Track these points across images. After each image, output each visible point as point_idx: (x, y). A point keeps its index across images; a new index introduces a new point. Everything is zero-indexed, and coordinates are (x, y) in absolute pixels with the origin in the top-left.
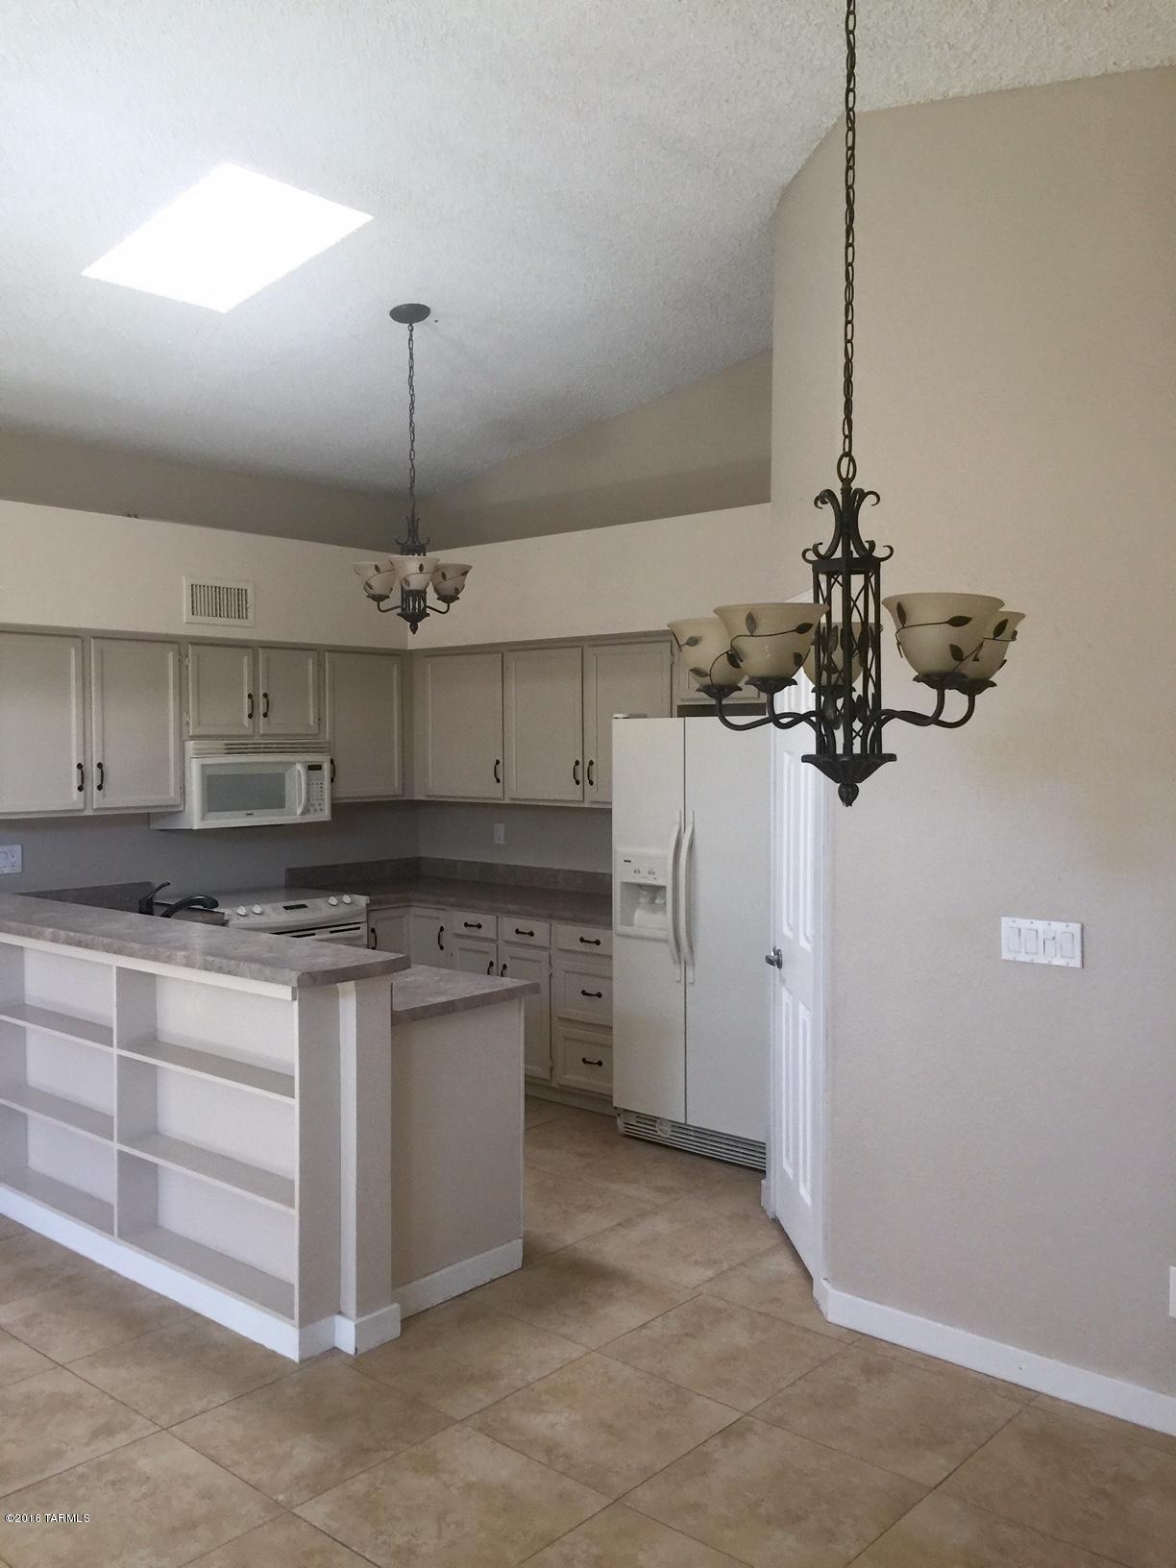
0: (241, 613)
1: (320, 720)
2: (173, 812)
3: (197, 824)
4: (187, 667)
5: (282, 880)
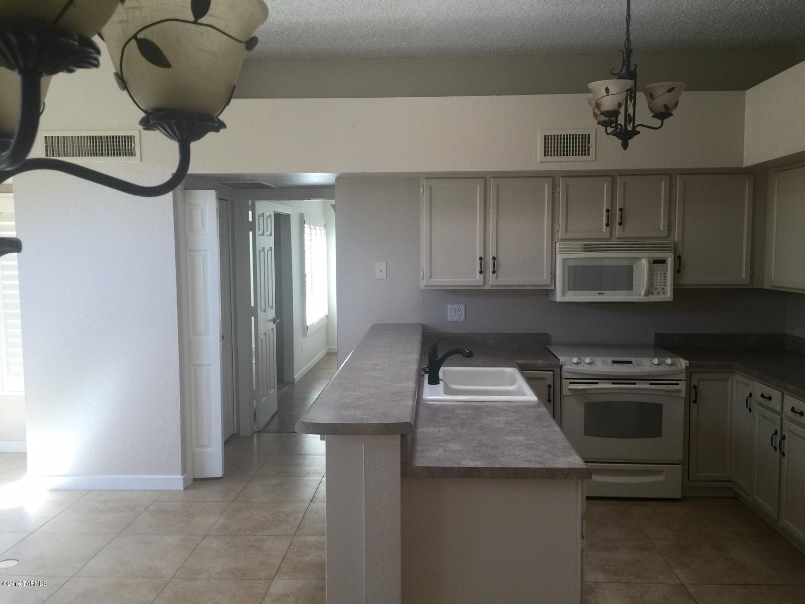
0: (585, 151)
3: (559, 298)
4: (559, 193)
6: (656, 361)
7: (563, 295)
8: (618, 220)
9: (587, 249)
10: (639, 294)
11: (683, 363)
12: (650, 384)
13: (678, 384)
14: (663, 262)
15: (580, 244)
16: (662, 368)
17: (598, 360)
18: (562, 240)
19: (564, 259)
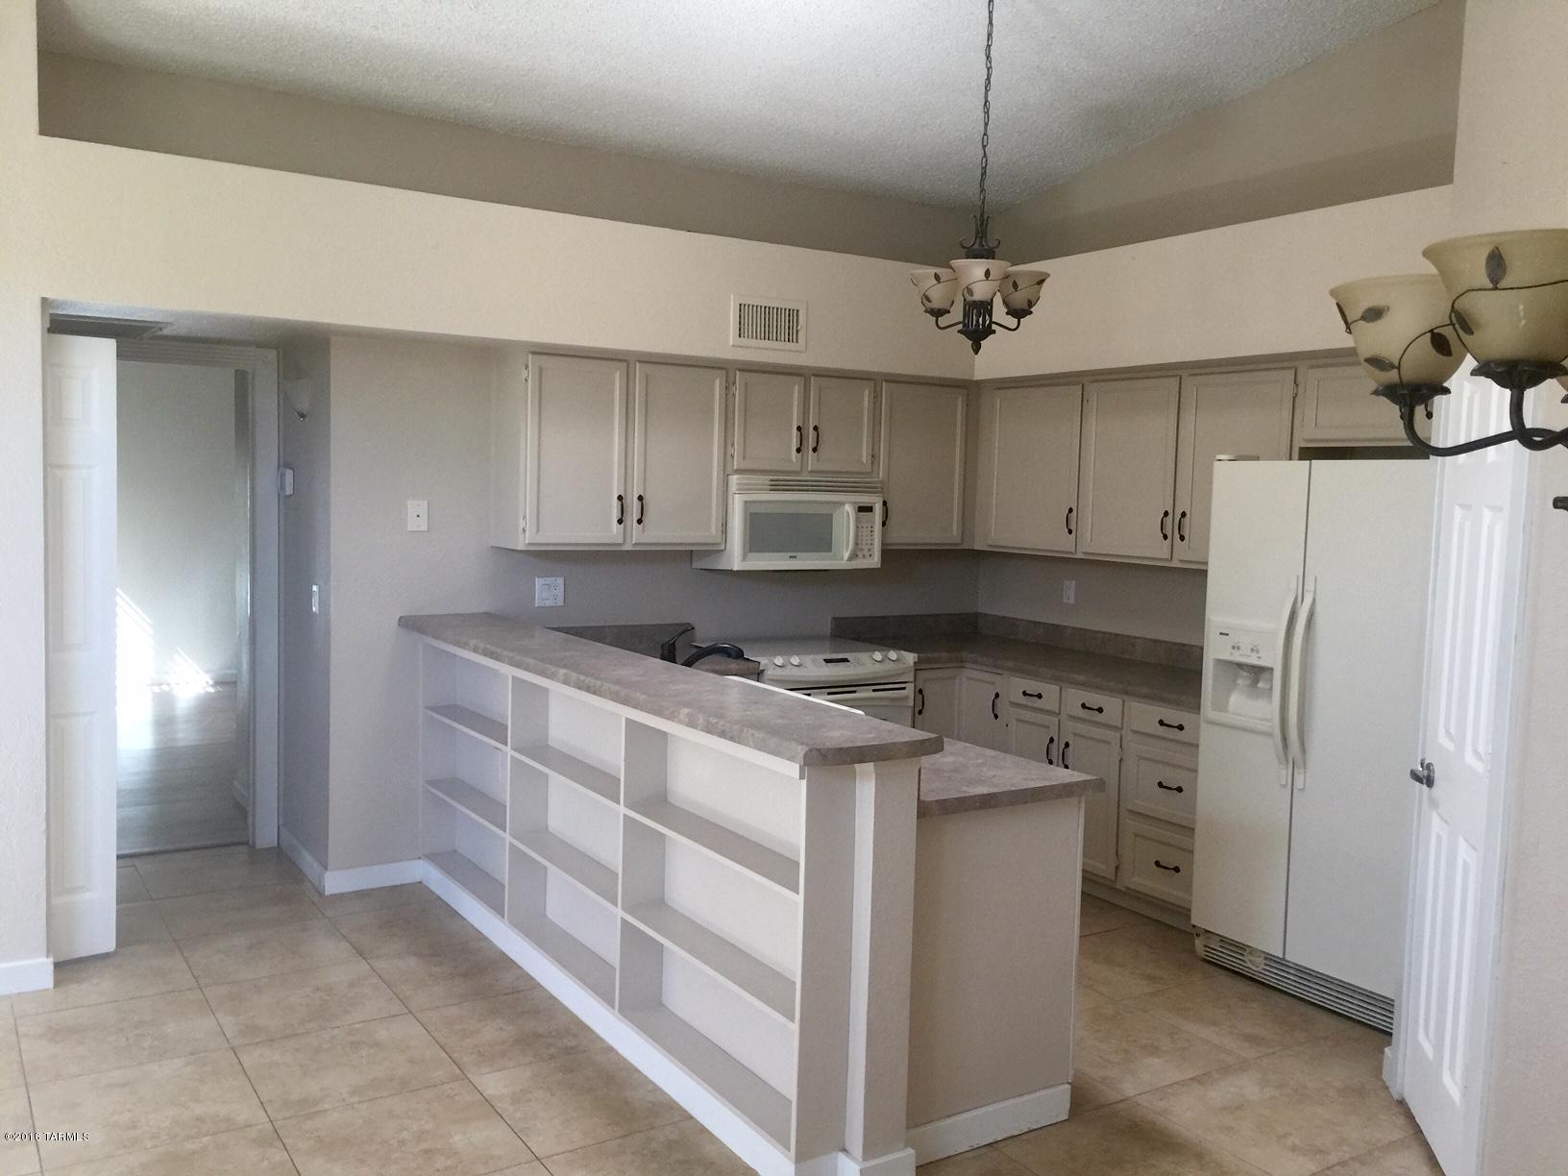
0: (792, 336)
1: (873, 456)
2: (715, 551)
3: (737, 565)
4: (734, 395)
5: (827, 629)
6: (878, 656)
7: (744, 558)
8: (811, 443)
9: (776, 487)
10: (841, 557)
11: (910, 658)
12: (874, 691)
13: (904, 688)
14: (869, 509)
15: (765, 479)
16: (887, 667)
17: (808, 659)
18: (738, 471)
19: (746, 502)
